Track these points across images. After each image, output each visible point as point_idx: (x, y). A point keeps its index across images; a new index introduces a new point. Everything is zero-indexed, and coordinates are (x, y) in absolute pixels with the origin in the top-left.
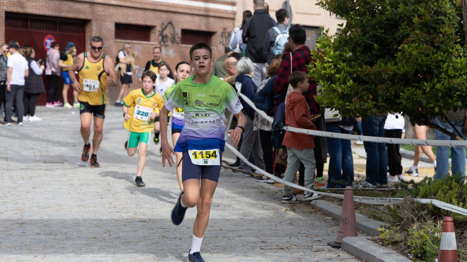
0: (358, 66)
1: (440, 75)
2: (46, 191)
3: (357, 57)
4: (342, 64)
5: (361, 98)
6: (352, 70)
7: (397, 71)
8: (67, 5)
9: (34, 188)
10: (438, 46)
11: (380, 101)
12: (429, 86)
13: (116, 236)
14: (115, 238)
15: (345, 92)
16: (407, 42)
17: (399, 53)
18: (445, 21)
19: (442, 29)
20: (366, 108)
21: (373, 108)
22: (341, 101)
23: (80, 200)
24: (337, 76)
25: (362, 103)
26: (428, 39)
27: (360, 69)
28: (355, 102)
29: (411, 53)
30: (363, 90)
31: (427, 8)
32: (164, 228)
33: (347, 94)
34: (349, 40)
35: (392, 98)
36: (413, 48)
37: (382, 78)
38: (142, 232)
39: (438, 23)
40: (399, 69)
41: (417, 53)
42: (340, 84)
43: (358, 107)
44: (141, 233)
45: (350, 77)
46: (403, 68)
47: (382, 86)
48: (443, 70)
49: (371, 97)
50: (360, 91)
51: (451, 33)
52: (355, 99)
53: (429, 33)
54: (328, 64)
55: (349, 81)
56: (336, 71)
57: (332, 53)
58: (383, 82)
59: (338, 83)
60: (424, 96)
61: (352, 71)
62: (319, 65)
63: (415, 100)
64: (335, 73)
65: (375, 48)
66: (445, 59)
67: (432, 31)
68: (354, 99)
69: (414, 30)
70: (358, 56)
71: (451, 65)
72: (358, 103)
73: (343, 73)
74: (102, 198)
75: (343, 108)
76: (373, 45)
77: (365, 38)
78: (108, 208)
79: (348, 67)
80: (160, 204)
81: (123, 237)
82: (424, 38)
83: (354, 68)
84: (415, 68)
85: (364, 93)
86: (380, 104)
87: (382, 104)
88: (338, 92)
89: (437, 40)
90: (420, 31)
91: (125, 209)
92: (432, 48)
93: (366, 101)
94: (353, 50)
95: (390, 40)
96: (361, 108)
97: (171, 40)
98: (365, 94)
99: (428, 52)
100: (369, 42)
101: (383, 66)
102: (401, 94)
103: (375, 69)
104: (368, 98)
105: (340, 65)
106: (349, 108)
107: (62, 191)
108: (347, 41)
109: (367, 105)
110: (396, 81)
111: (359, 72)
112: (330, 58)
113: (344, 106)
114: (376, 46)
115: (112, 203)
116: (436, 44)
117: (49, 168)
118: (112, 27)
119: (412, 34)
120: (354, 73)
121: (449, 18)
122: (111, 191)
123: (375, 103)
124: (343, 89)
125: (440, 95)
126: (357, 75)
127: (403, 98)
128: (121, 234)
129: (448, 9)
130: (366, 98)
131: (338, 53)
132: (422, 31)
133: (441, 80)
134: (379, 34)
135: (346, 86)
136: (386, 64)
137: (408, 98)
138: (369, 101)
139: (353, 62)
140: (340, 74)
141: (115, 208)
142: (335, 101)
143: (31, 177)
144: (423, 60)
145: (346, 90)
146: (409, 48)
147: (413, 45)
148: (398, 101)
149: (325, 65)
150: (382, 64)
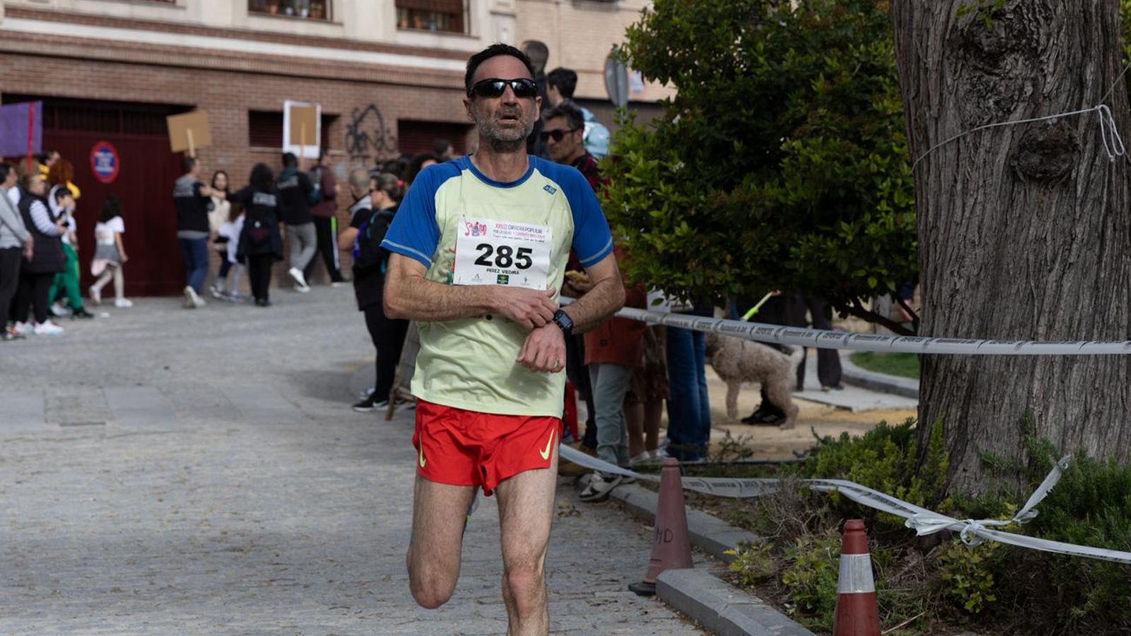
0: (698, 190)
1: (876, 205)
2: (44, 488)
3: (698, 172)
4: (663, 188)
5: (707, 263)
6: (685, 199)
7: (782, 199)
8: (139, 74)
9: (19, 482)
10: (870, 141)
11: (748, 266)
12: (853, 230)
13: (165, 584)
14: (162, 589)
15: (672, 251)
16: (801, 134)
17: (786, 160)
18: (885, 87)
19: (878, 104)
20: (719, 283)
21: (735, 282)
22: (665, 270)
23: (111, 505)
24: (654, 214)
25: (709, 272)
26: (846, 126)
27: (702, 198)
28: (694, 271)
29: (809, 160)
30: (711, 244)
31: (846, 58)
32: (277, 564)
33: (676, 253)
34: (679, 133)
35: (775, 259)
36: (812, 148)
37: (750, 215)
38: (225, 574)
39: (869, 92)
40: (786, 195)
41: (824, 159)
42: (661, 232)
43: (699, 281)
44: (224, 577)
45: (681, 216)
46: (796, 193)
47: (750, 234)
48: (882, 193)
49: (729, 258)
50: (704, 245)
51: (896, 111)
52: (694, 264)
53: (849, 114)
54: (633, 189)
55: (679, 226)
56: (651, 202)
57: (641, 163)
58: (753, 224)
59: (655, 231)
60: (843, 253)
61: (687, 202)
62: (614, 191)
63: (824, 262)
64: (651, 208)
65: (737, 149)
66: (886, 169)
67: (856, 109)
68: (692, 264)
69: (816, 109)
70: (701, 170)
71: (899, 181)
72: (701, 273)
73: (665, 208)
74: (161, 500)
75: (670, 285)
76: (732, 143)
77: (712, 129)
78: (169, 521)
79: (677, 194)
80: (286, 509)
81: (179, 587)
82: (837, 125)
83: (688, 196)
84: (820, 191)
85: (713, 250)
86: (747, 274)
87: (754, 273)
88: (656, 249)
89: (867, 128)
90: (828, 110)
91: (206, 523)
92: (855, 147)
93: (718, 269)
94: (688, 157)
95: (768, 132)
96: (709, 284)
97: (375, 145)
98: (716, 253)
99: (847, 155)
100: (721, 136)
101: (755, 188)
102: (793, 249)
103: (736, 195)
104: (723, 262)
105: (659, 190)
106: (682, 283)
107: (78, 486)
108: (675, 136)
109: (719, 276)
110: (782, 221)
111: (700, 205)
112: (637, 175)
113: (672, 281)
114: (737, 145)
115: (180, 510)
116: (864, 138)
117: (69, 436)
118: (244, 120)
119: (811, 117)
120: (691, 206)
121: (892, 79)
122: (187, 483)
123: (738, 271)
124: (667, 243)
125: (877, 249)
126: (696, 210)
127: (797, 258)
128: (178, 580)
129: (891, 59)
130: (716, 261)
131: (654, 163)
132: (835, 110)
133: (878, 216)
134: (744, 119)
135: (674, 236)
136: (761, 184)
137: (809, 258)
138: (726, 267)
139: (688, 183)
140: (659, 209)
141: (183, 523)
142: (652, 270)
143: (22, 457)
144: (837, 174)
145: (674, 244)
146: (805, 145)
147: (812, 141)
148: (788, 265)
149: (628, 191)
150: (753, 186)
